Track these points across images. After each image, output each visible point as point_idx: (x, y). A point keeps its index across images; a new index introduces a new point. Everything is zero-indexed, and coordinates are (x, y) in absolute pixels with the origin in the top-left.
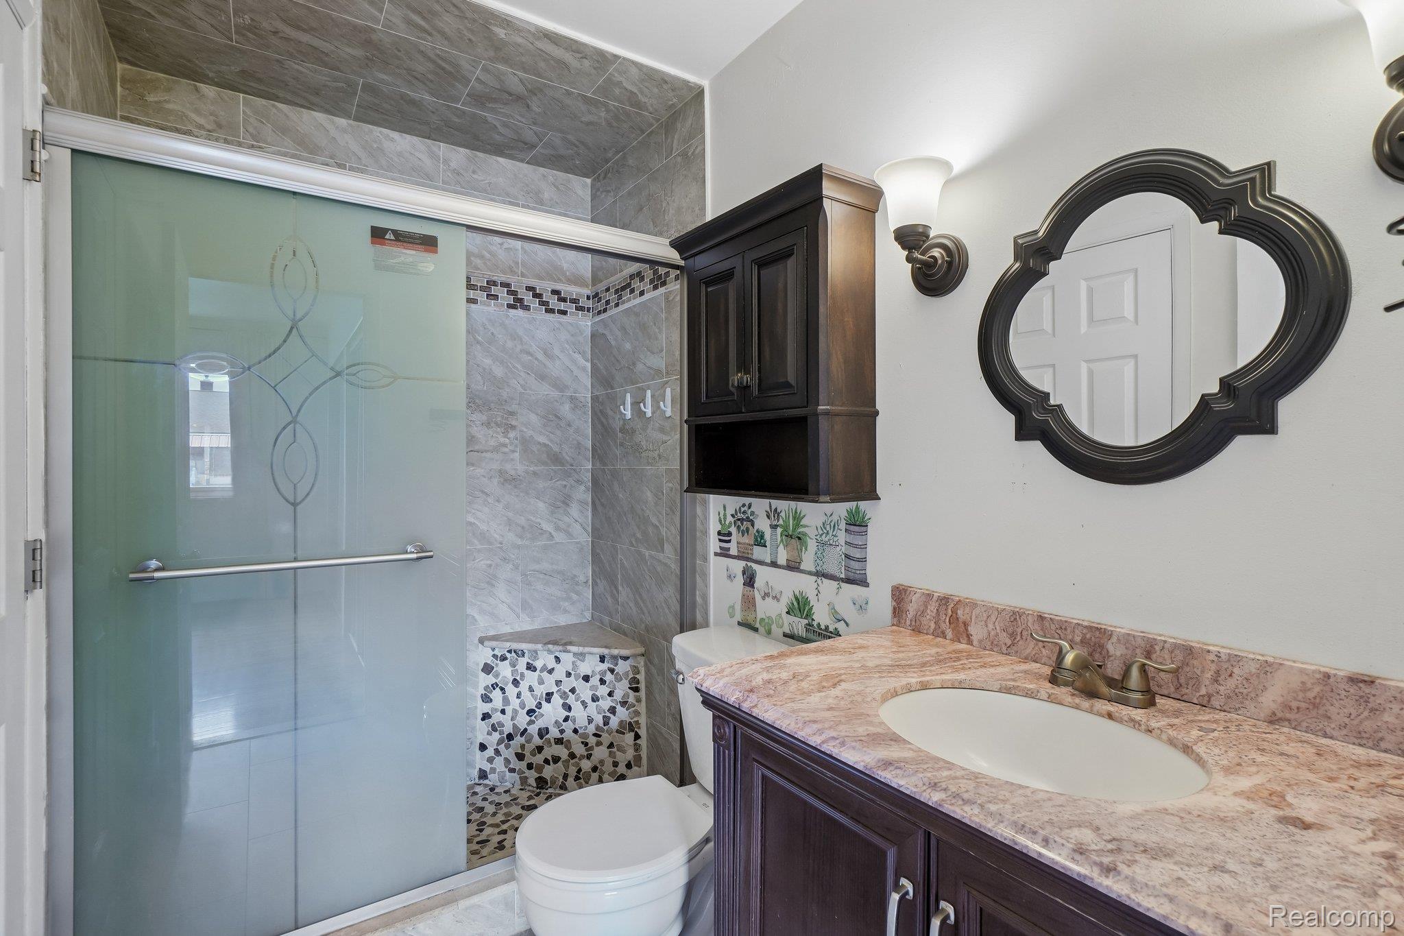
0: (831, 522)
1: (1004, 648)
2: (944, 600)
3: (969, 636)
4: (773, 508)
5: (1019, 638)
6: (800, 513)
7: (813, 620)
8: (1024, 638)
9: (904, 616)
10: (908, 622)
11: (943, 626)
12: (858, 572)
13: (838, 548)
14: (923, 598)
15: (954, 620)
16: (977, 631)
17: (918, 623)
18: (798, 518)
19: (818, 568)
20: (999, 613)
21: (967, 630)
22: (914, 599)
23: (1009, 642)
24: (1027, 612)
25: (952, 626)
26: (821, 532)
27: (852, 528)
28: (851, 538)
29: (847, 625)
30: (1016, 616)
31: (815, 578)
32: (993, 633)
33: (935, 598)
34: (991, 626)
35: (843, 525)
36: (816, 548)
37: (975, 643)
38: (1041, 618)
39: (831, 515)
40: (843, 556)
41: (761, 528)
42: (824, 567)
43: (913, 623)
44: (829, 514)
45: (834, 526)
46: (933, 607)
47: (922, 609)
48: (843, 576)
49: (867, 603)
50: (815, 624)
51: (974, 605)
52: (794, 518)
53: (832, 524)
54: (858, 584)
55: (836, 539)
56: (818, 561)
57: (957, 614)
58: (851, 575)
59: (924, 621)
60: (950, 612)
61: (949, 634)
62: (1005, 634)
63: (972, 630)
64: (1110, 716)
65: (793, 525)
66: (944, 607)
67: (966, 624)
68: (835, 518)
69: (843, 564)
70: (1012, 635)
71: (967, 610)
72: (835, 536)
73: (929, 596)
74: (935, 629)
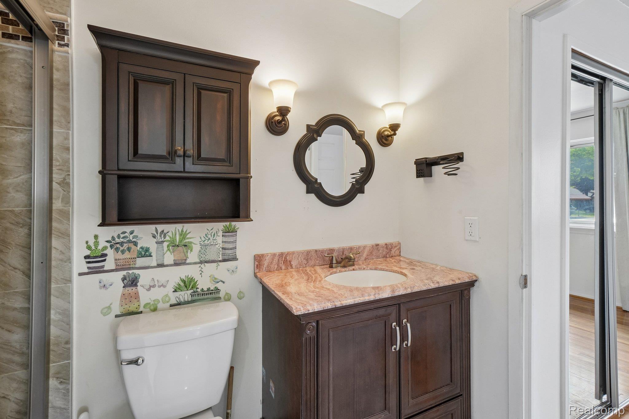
0: (211, 233)
1: (304, 265)
2: (281, 255)
3: (291, 266)
4: (159, 231)
5: (309, 260)
6: (186, 231)
7: (197, 288)
8: (311, 259)
9: (262, 267)
10: (264, 269)
11: (281, 265)
12: (231, 255)
13: (217, 246)
14: (272, 257)
15: (285, 261)
16: (294, 263)
17: (269, 268)
18: (183, 235)
19: (201, 259)
20: (303, 253)
21: (290, 263)
22: (267, 258)
23: (306, 262)
24: (312, 251)
25: (285, 264)
26: (203, 239)
27: (227, 234)
28: (225, 239)
29: (224, 282)
30: (308, 252)
31: (200, 265)
32: (300, 261)
33: (277, 255)
34: (300, 259)
35: (221, 233)
36: (200, 249)
37: (294, 267)
38: (316, 251)
39: (212, 229)
40: (221, 249)
41: (145, 245)
42: (207, 257)
43: (267, 269)
44: (210, 229)
45: (214, 235)
46: (276, 259)
47: (271, 261)
48: (221, 259)
49: (237, 268)
50: (199, 290)
51: (293, 253)
52: (181, 235)
53: (213, 234)
54: (231, 261)
55: (215, 241)
56: (202, 255)
57: (286, 259)
58: (226, 257)
59: (272, 266)
60: (284, 259)
61: (283, 267)
62: (305, 260)
63: (292, 263)
64: (354, 270)
65: (180, 238)
66: (281, 257)
67: (290, 262)
68: (214, 231)
69: (221, 253)
70: (307, 260)
71: (291, 256)
72: (215, 240)
73: (274, 255)
74: (277, 268)
